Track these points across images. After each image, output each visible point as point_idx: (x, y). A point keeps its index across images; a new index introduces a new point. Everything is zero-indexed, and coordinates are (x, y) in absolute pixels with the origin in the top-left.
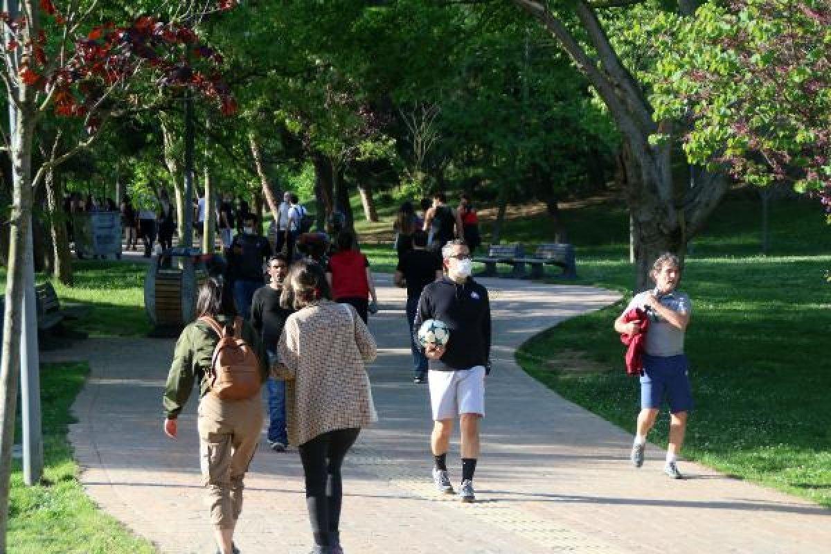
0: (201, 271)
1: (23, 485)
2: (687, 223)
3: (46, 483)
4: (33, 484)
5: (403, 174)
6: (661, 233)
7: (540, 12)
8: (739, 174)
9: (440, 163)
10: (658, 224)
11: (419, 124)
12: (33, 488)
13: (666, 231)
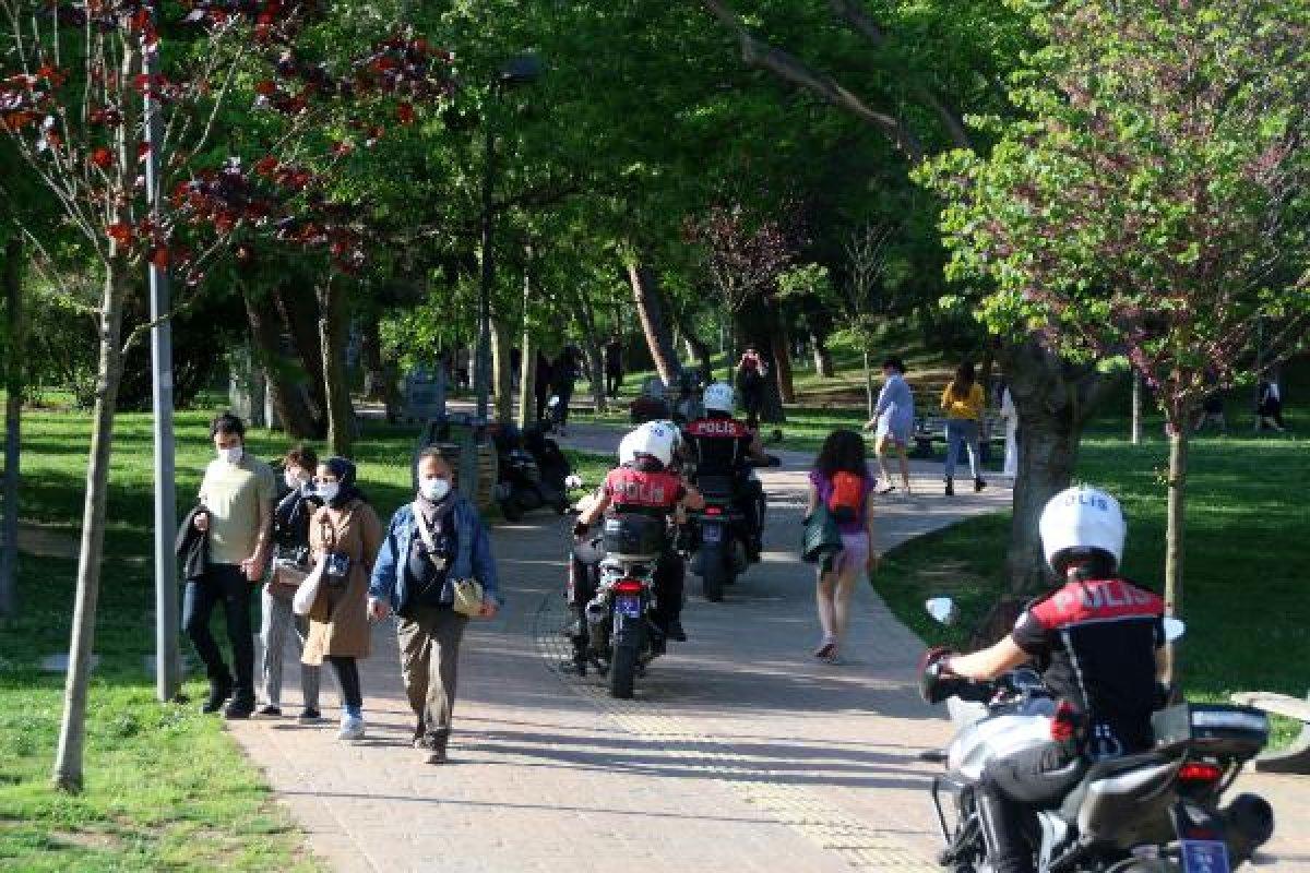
0: (486, 445)
1: (155, 701)
2: (1081, 400)
3: (183, 699)
4: (167, 700)
5: (838, 316)
6: (1047, 412)
7: (891, 127)
8: (1052, 346)
9: (889, 303)
10: (1043, 400)
11: (861, 249)
12: (165, 705)
13: (1053, 410)
